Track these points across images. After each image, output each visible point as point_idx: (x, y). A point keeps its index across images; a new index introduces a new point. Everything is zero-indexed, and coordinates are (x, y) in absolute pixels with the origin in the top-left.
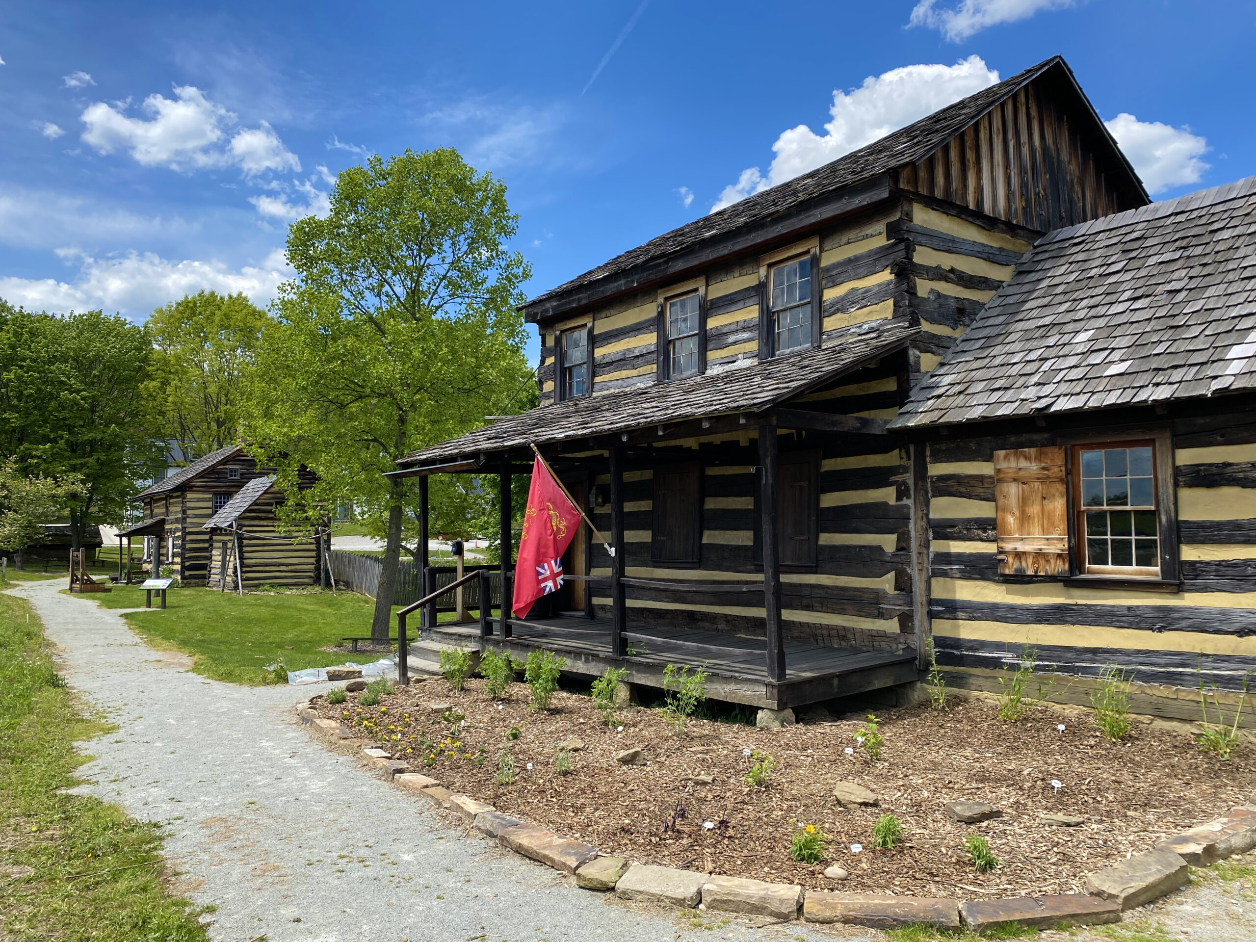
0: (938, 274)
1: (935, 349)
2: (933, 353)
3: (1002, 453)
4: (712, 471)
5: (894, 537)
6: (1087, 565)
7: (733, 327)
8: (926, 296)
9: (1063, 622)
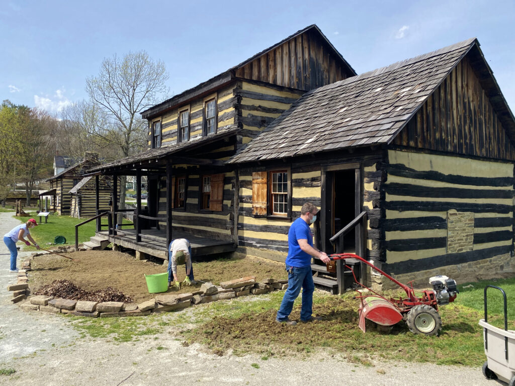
0: (253, 108)
1: (249, 135)
2: (249, 137)
3: (254, 173)
4: (191, 177)
5: (230, 201)
6: (274, 212)
7: (197, 124)
8: (246, 116)
9: (266, 231)
